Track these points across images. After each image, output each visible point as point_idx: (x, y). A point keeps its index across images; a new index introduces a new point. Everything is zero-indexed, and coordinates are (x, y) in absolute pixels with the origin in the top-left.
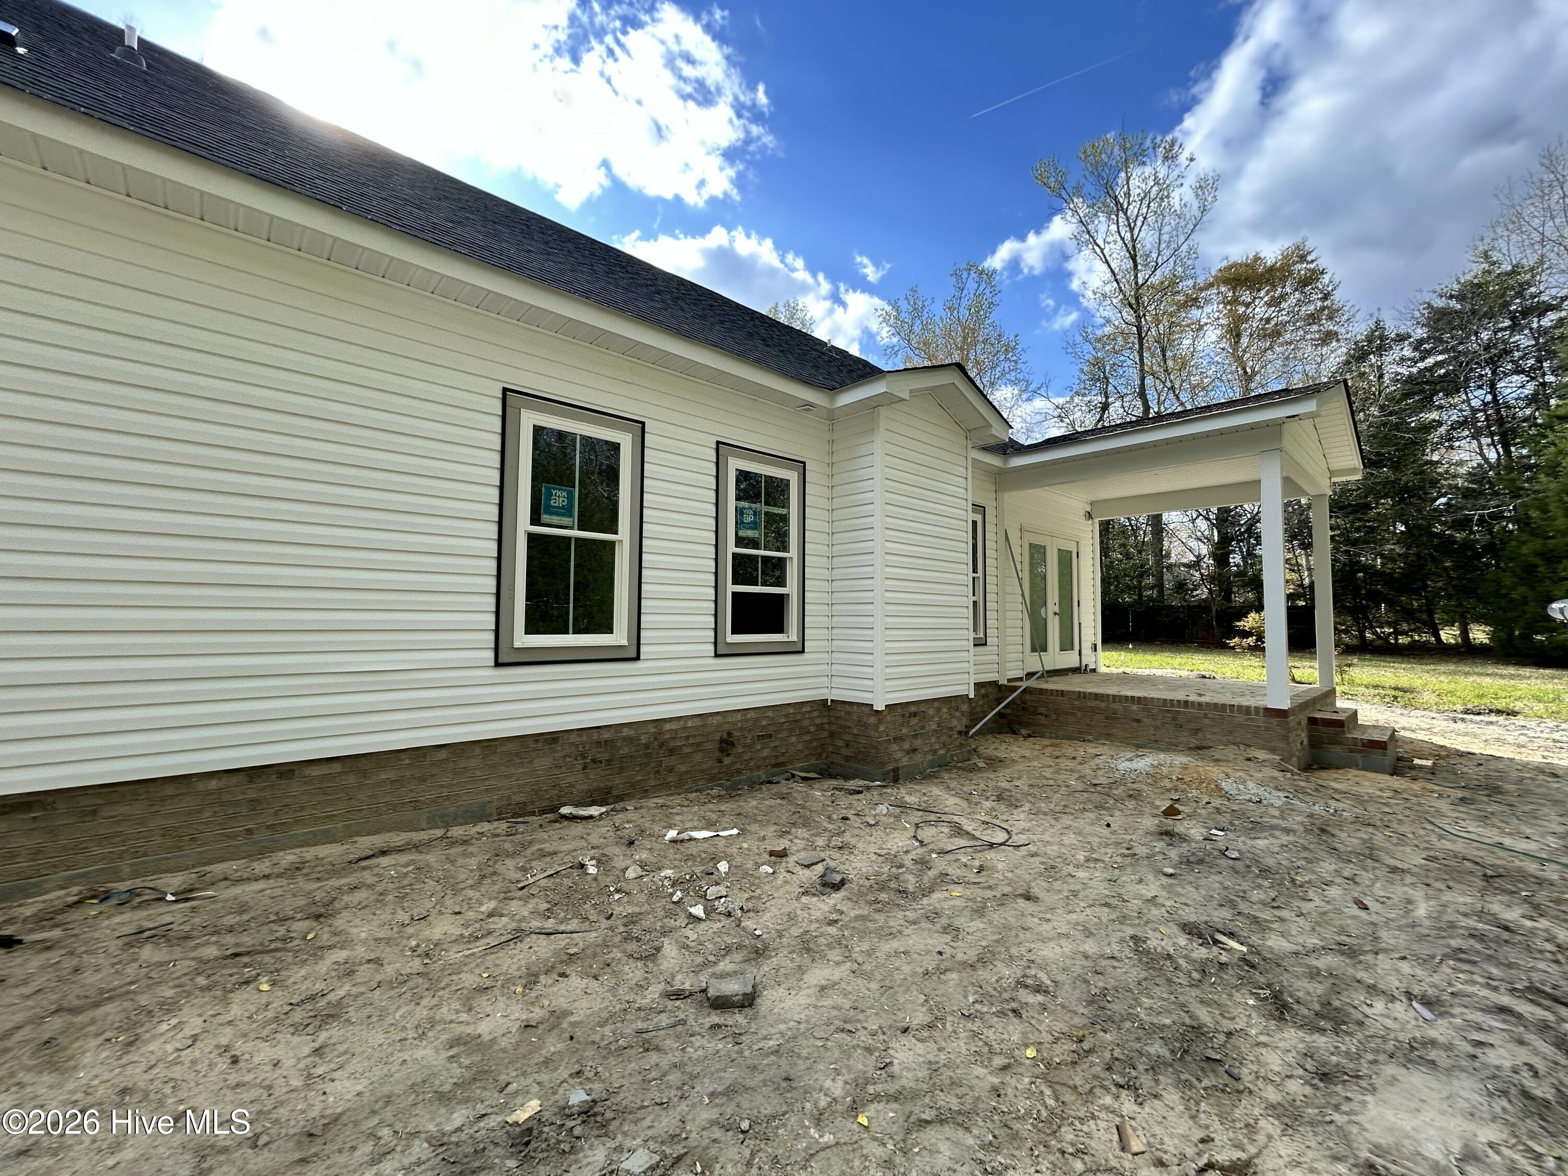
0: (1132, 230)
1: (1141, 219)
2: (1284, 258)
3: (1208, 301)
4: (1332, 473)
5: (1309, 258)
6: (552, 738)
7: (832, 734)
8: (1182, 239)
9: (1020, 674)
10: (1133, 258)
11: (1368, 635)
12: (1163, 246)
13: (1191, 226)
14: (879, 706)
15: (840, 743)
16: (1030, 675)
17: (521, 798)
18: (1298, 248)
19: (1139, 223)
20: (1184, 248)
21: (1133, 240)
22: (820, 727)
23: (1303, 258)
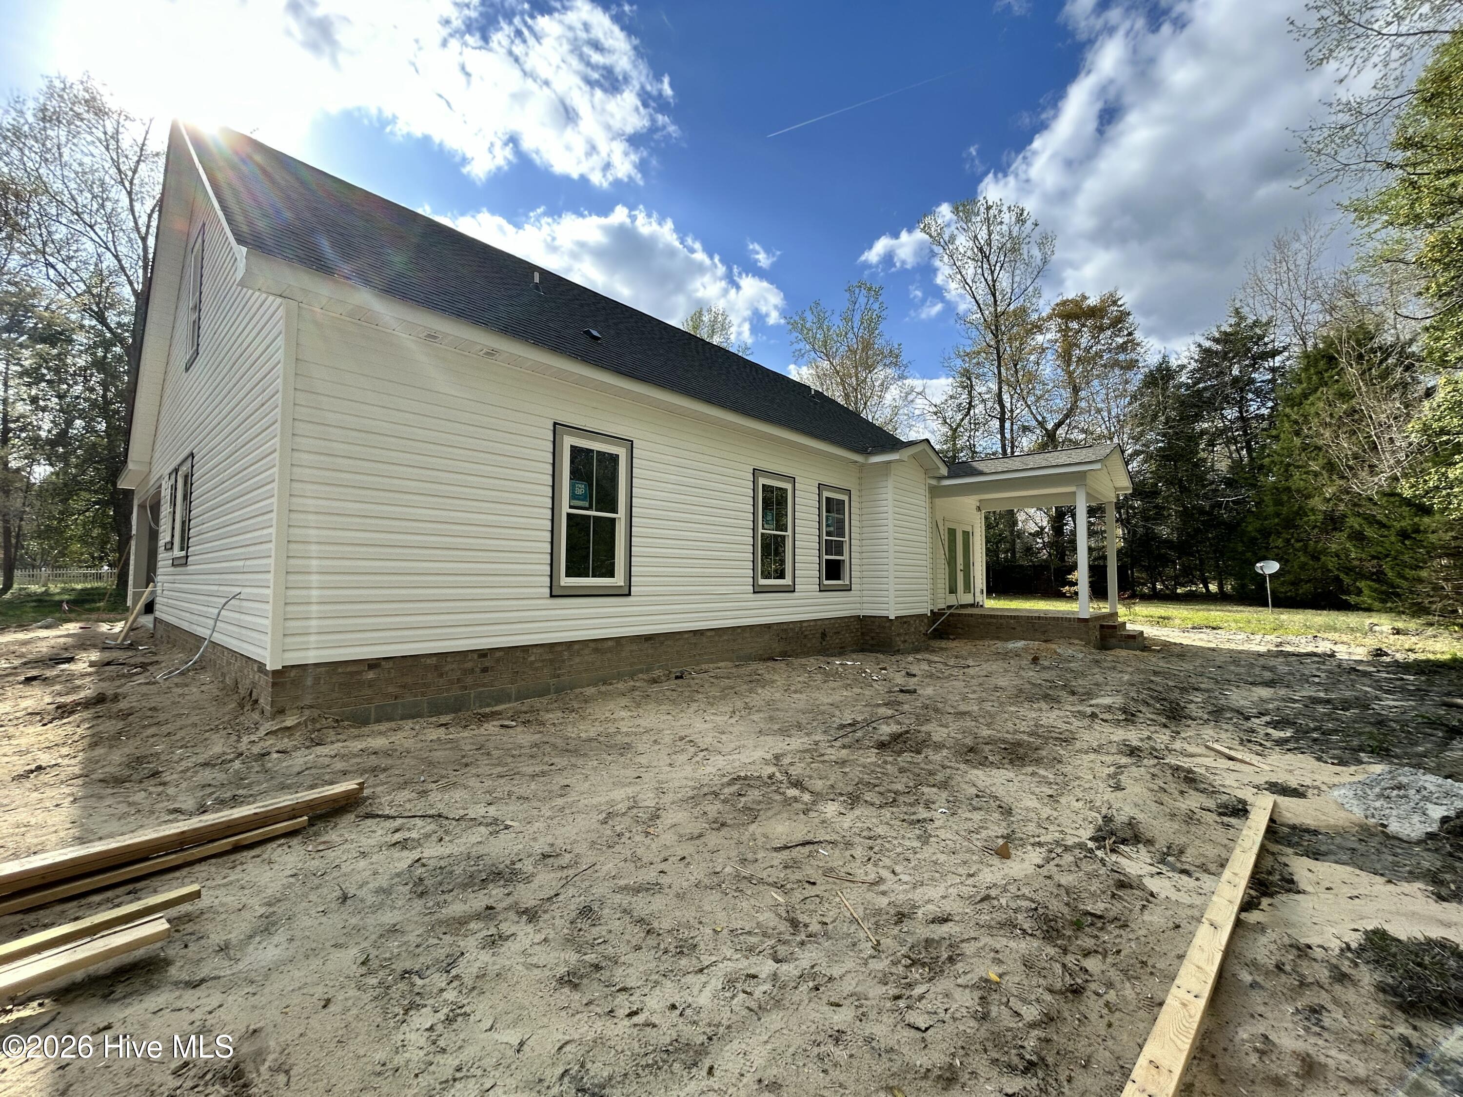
0: (992, 273)
1: (999, 264)
2: (1102, 301)
3: (1048, 330)
4: (1116, 489)
5: (1119, 303)
6: (769, 626)
7: (862, 634)
8: (1029, 282)
9: (943, 606)
10: (994, 295)
11: (1159, 586)
12: (1015, 285)
13: (1035, 273)
14: (892, 617)
15: (867, 638)
16: (950, 607)
17: (760, 652)
18: (1111, 295)
19: (998, 268)
20: (1031, 289)
21: (994, 281)
22: (857, 629)
23: (1115, 303)
